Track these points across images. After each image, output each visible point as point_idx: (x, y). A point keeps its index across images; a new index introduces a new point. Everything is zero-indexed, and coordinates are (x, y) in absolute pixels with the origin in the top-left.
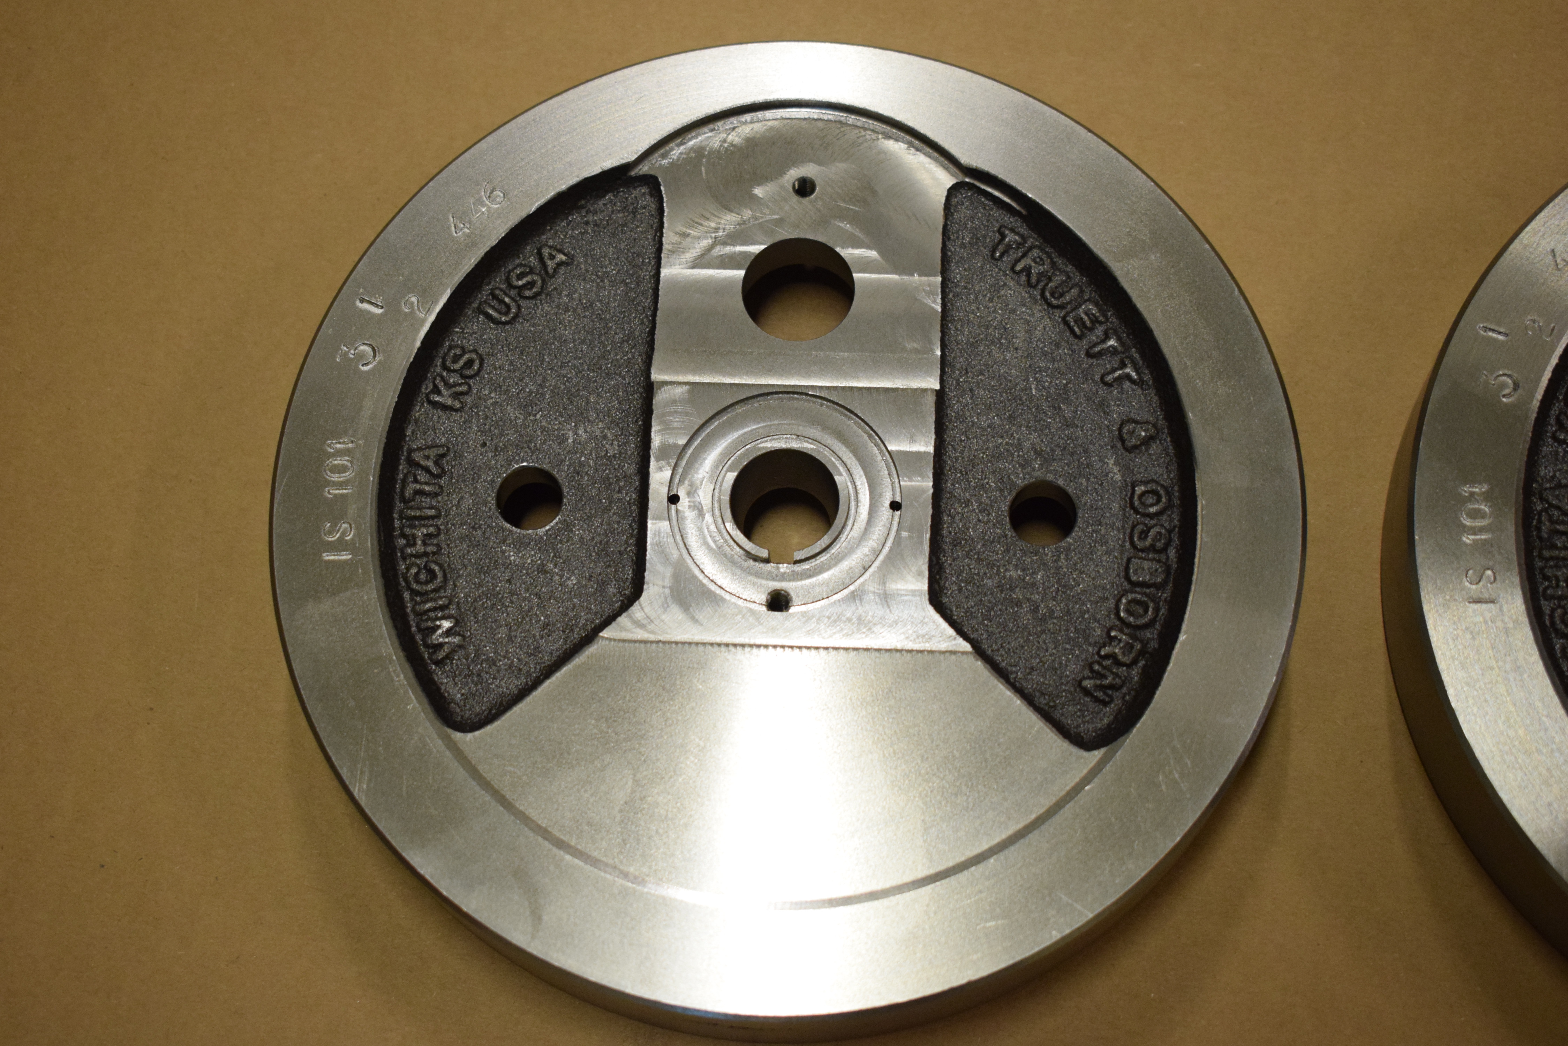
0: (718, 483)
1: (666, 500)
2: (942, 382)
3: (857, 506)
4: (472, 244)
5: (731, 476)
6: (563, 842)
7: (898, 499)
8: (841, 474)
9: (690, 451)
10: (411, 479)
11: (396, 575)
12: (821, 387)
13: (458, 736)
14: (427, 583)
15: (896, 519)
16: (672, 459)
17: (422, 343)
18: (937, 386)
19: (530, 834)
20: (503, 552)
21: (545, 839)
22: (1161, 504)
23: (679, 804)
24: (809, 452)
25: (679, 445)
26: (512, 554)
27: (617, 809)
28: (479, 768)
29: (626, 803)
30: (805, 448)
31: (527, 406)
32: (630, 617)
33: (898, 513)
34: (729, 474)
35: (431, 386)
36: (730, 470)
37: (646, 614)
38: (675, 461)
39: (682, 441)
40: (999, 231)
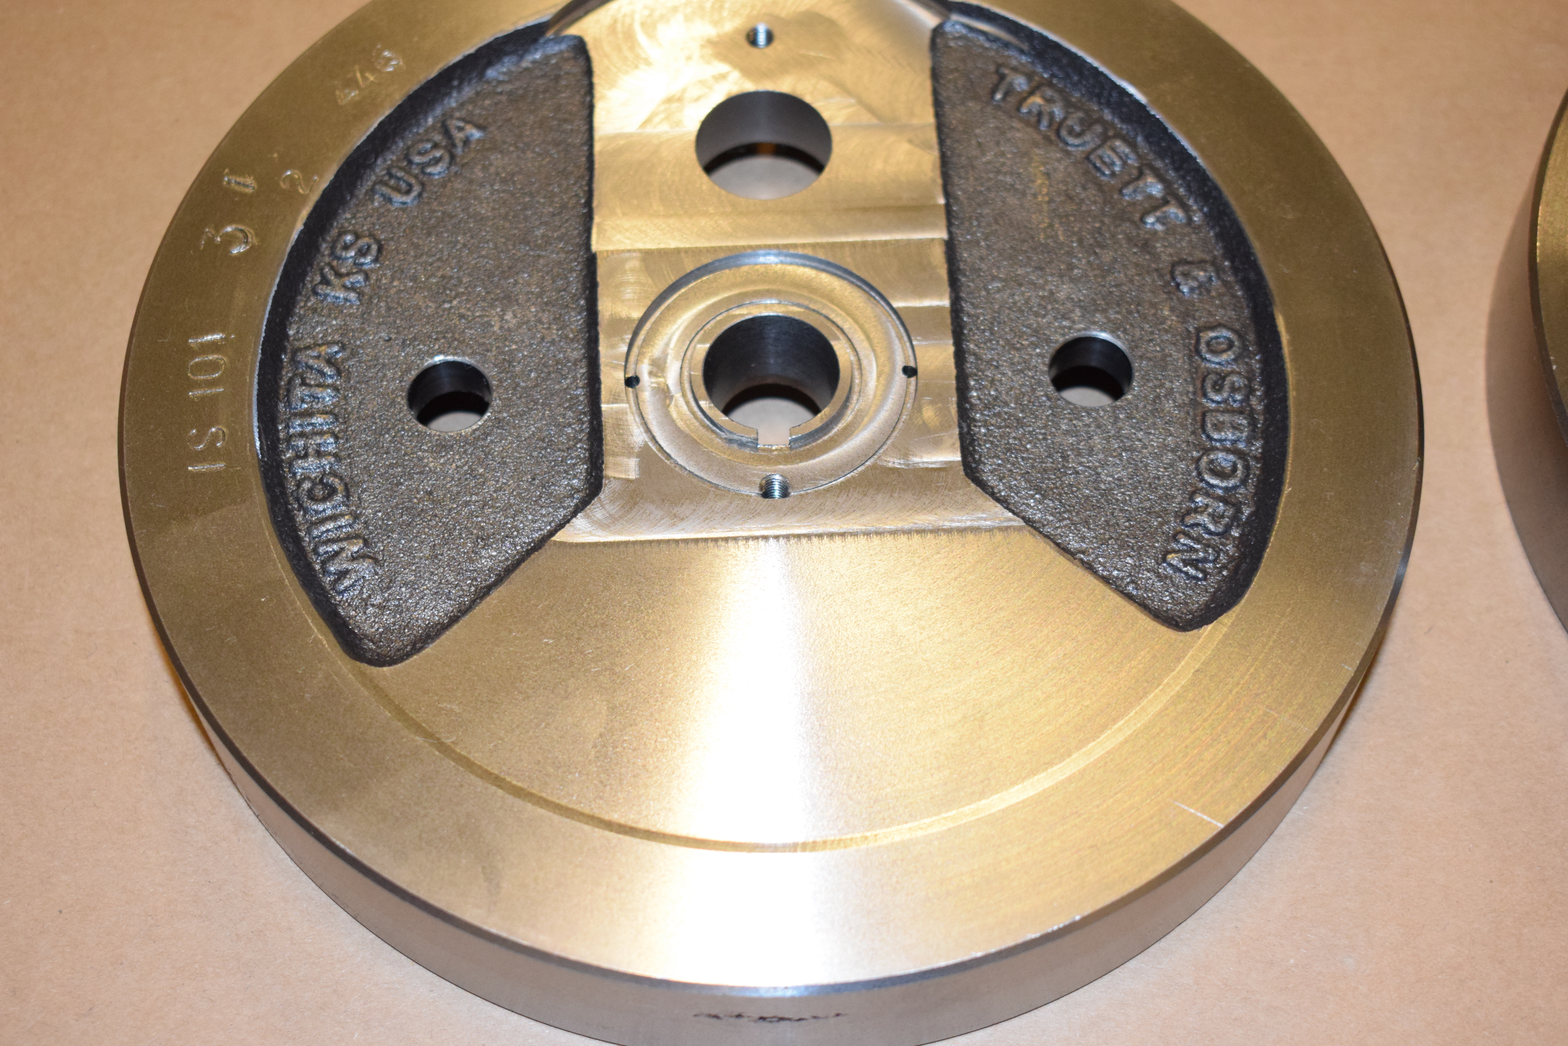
0: (687, 361)
1: (623, 381)
2: (950, 233)
3: (861, 374)
4: (361, 110)
5: (703, 348)
6: (522, 789)
7: (912, 364)
8: (837, 339)
9: (648, 326)
10: (298, 381)
11: (284, 493)
12: (804, 246)
13: (374, 670)
14: (324, 500)
15: (912, 388)
16: (627, 334)
17: (305, 224)
18: (944, 235)
19: (479, 782)
20: (420, 459)
21: (499, 786)
22: (1234, 348)
23: (670, 733)
24: (797, 318)
25: (634, 320)
26: (431, 459)
27: (590, 746)
28: (404, 708)
29: (601, 735)
30: (791, 312)
31: (439, 293)
32: (588, 517)
33: (913, 379)
34: (699, 346)
35: (318, 278)
36: (702, 341)
37: (608, 512)
38: (630, 336)
39: (637, 314)
40: (997, 72)
